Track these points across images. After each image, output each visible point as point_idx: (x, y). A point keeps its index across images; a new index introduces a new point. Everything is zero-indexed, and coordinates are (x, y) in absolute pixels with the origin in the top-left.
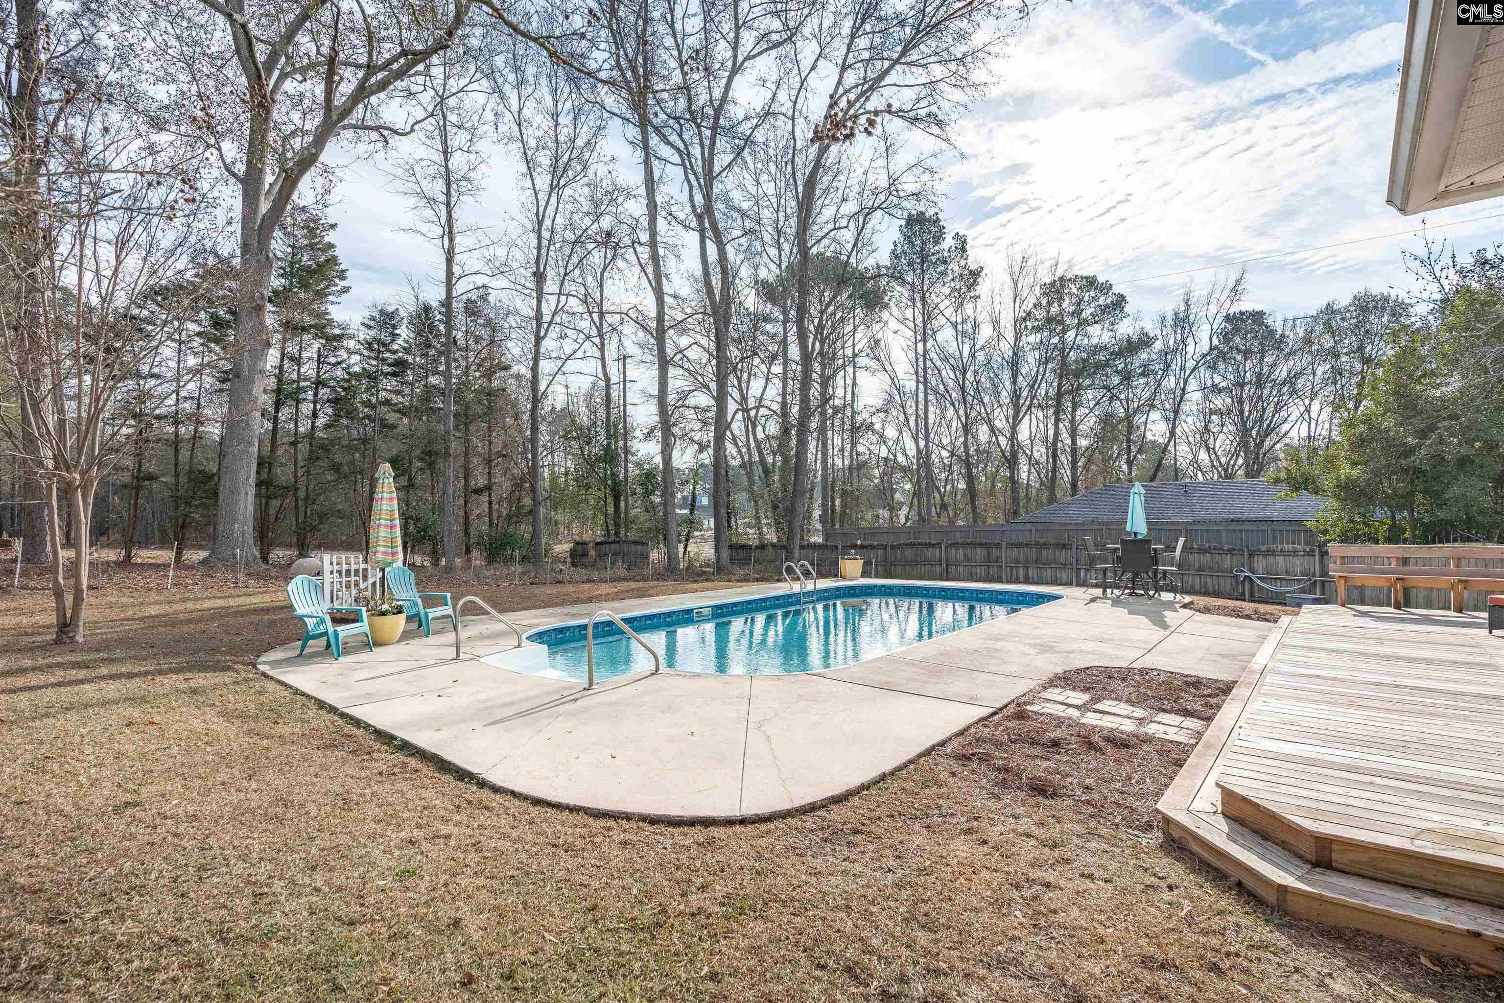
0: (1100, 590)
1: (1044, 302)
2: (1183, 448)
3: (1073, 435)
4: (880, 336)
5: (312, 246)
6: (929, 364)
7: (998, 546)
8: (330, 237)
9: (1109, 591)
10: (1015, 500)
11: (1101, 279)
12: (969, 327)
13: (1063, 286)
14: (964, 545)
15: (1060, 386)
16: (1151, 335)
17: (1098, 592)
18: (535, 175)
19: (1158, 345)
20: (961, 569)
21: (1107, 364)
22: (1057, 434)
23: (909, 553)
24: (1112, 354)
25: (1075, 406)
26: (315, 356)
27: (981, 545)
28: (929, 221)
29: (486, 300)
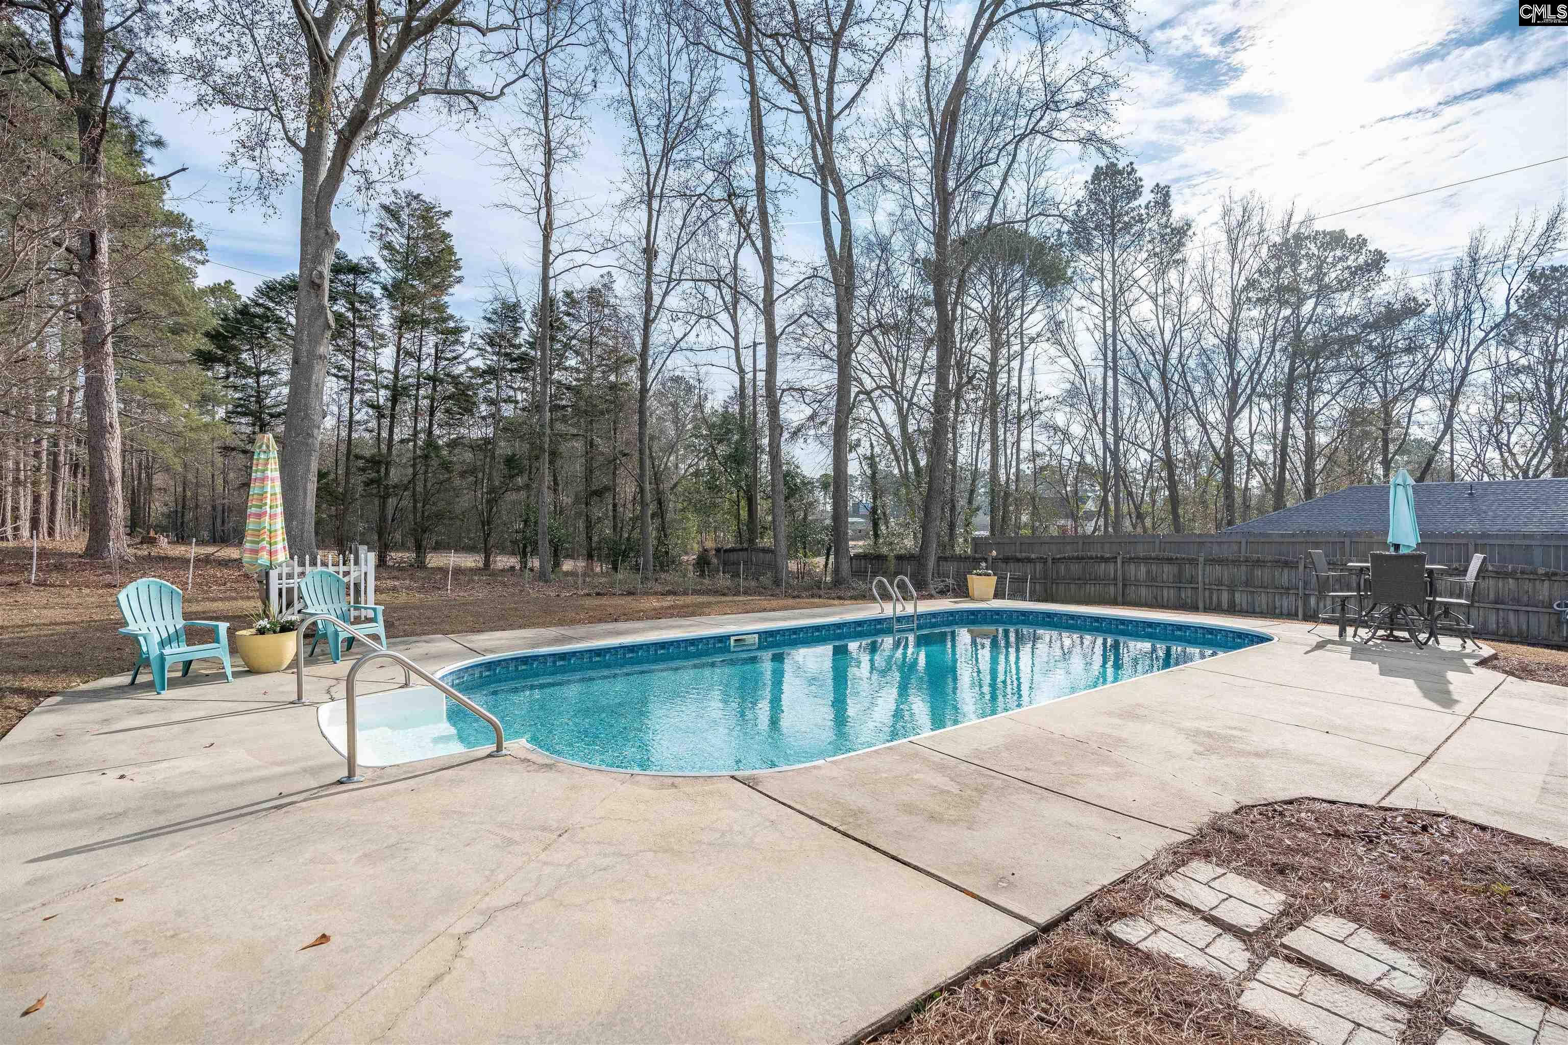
0: (1335, 629)
1: (1272, 267)
2: (1463, 445)
3: (1310, 425)
4: (1062, 316)
5: (427, 237)
6: (1120, 344)
7: (1193, 562)
8: (447, 226)
9: (1350, 630)
10: (1230, 506)
11: (1351, 234)
12: (1172, 299)
13: (1299, 246)
14: (1146, 559)
15: (1292, 369)
16: (1421, 299)
17: (1332, 631)
18: (646, 139)
19: (1429, 311)
20: (1143, 591)
21: (1356, 339)
22: (1287, 428)
23: (1075, 568)
24: (1365, 326)
25: (1312, 394)
26: (433, 351)
27: (1170, 560)
28: (1121, 173)
29: (610, 289)
